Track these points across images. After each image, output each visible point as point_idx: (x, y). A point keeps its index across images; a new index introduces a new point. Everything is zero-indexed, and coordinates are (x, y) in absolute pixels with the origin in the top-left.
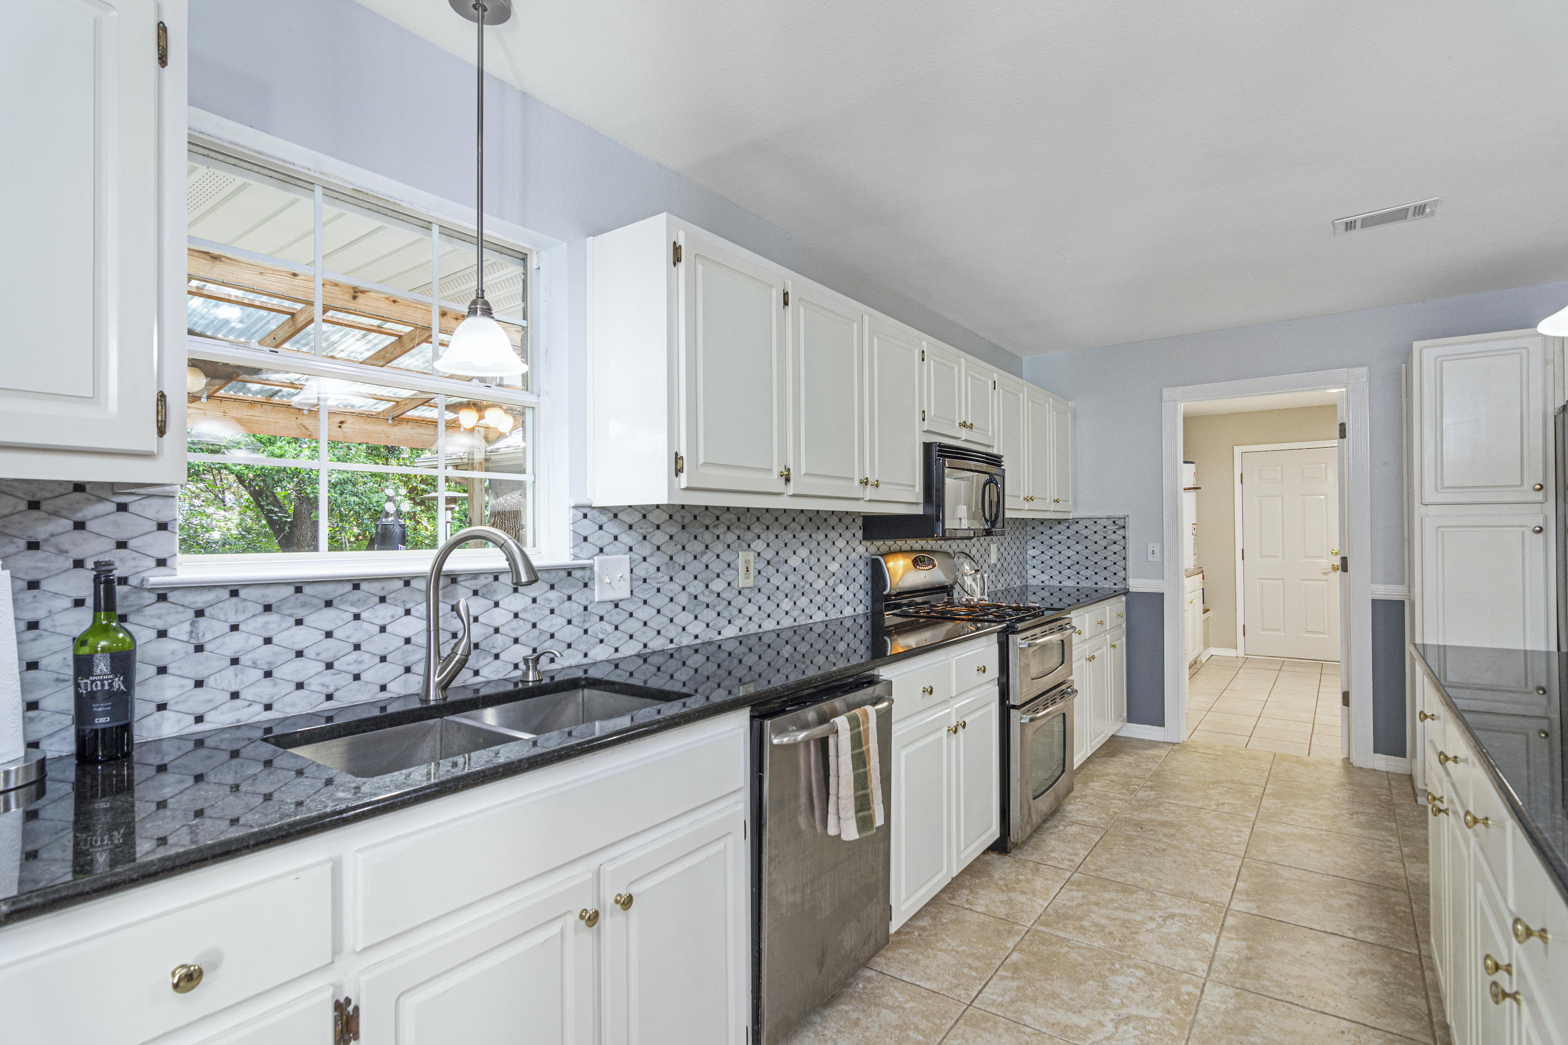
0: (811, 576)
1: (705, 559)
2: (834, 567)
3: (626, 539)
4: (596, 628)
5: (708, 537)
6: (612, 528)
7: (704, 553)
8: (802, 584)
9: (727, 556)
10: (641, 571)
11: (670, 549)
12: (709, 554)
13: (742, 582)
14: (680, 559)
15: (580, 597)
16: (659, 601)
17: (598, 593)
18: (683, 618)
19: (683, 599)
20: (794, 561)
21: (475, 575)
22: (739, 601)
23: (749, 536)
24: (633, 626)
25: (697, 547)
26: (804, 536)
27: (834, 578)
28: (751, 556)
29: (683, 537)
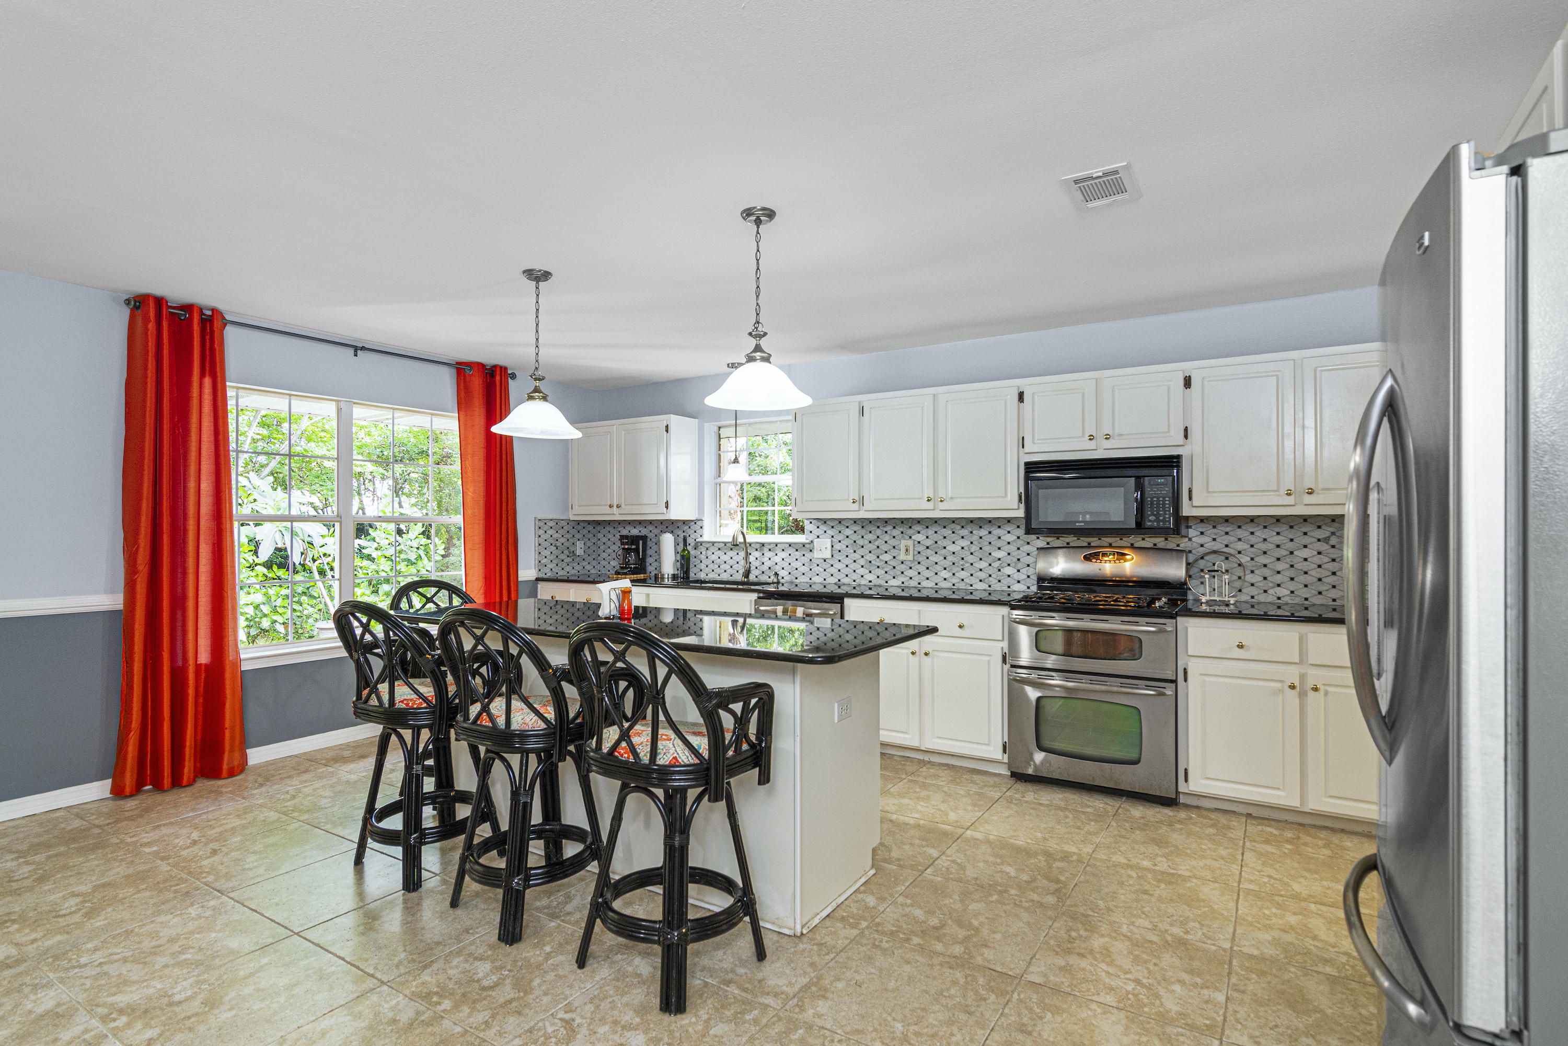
0: (971, 559)
1: (877, 543)
2: (998, 554)
3: (831, 532)
4: (815, 569)
5: (879, 532)
6: (823, 528)
7: (875, 540)
8: (962, 562)
9: (892, 542)
10: (838, 546)
11: (855, 537)
12: (879, 540)
13: (902, 557)
14: (860, 542)
15: (808, 555)
16: (848, 561)
17: (817, 554)
18: (861, 571)
19: (862, 562)
20: (951, 548)
21: (770, 544)
22: (903, 567)
23: (910, 532)
24: (832, 570)
25: (872, 537)
26: (965, 532)
27: (999, 562)
28: (910, 543)
29: (863, 532)
